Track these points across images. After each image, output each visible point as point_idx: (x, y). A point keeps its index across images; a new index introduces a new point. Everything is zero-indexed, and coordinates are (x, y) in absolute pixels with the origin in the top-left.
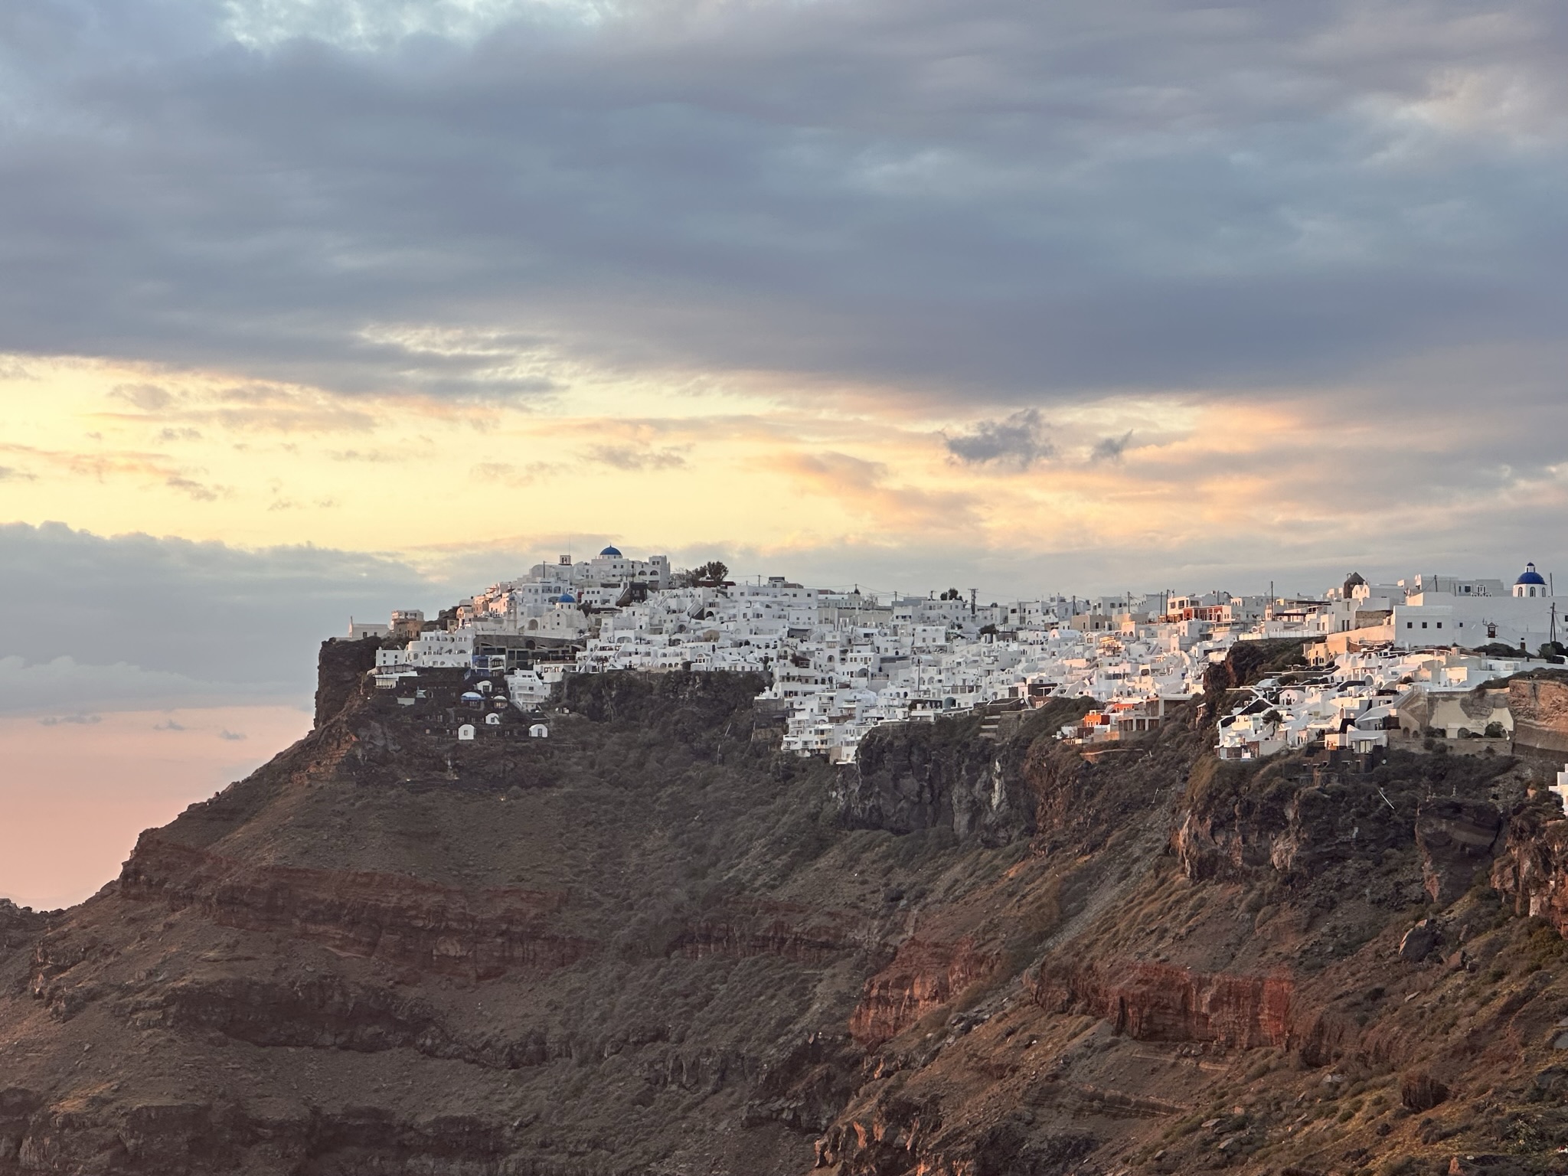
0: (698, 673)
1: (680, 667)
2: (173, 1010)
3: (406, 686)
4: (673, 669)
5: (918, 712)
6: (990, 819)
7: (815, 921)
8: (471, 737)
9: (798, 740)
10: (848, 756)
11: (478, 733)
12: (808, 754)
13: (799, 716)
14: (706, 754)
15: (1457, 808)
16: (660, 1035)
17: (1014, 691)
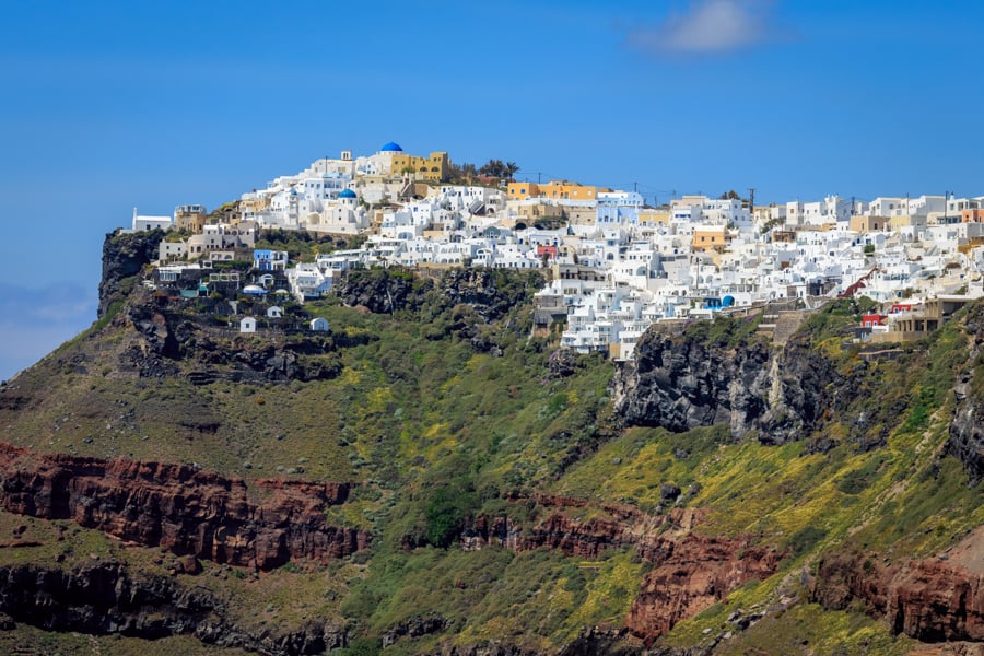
0: (479, 269)
1: (461, 264)
3: (189, 280)
4: (455, 265)
5: (698, 311)
6: (766, 417)
7: (594, 514)
8: (252, 329)
9: (579, 337)
10: (626, 352)
11: (260, 325)
12: (587, 351)
13: (578, 313)
14: (485, 349)
16: (438, 627)
17: (792, 292)
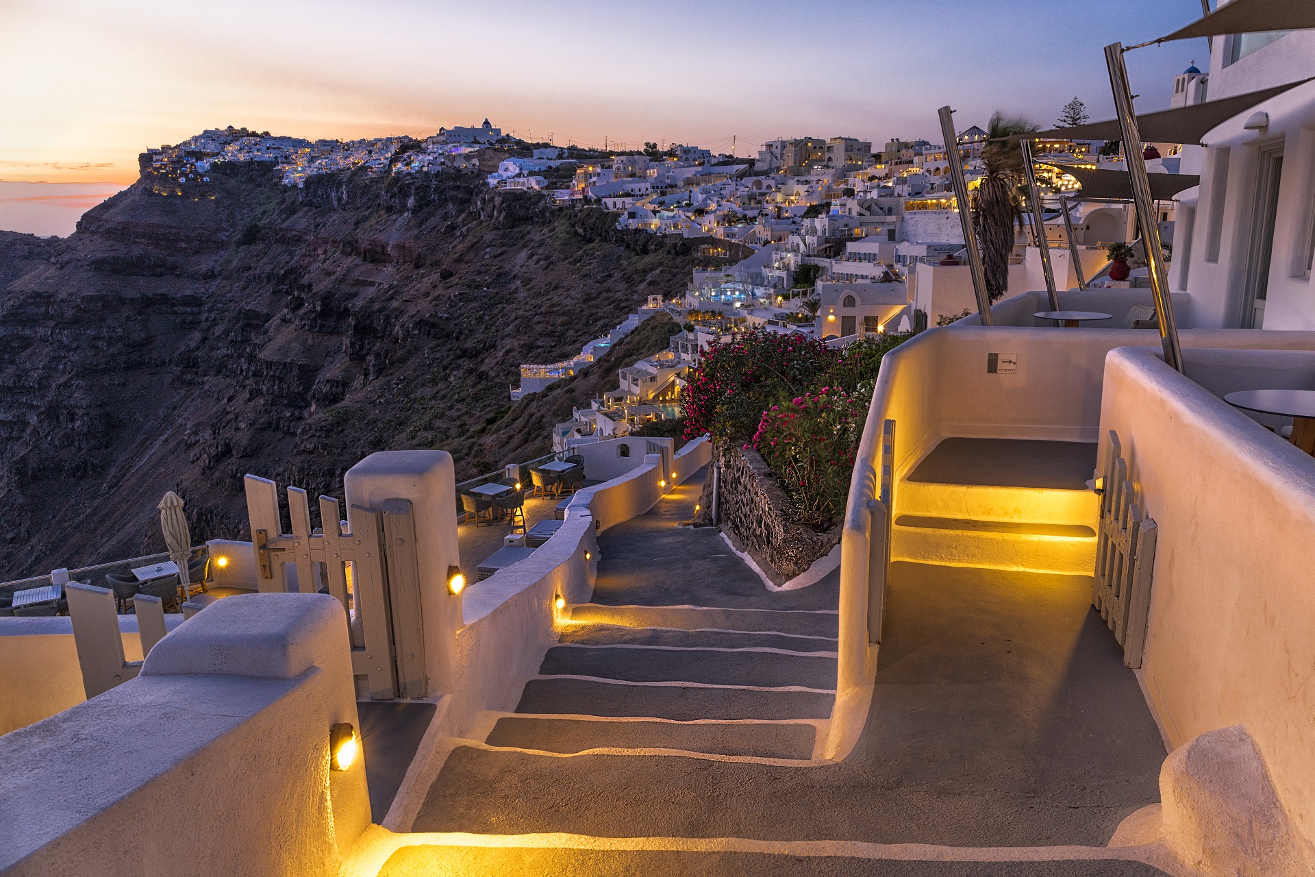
0: (257, 161)
1: (250, 160)
2: (93, 266)
3: (162, 167)
5: (321, 172)
6: (343, 202)
7: (294, 233)
8: (183, 181)
9: (287, 181)
10: (301, 186)
11: (187, 180)
14: (260, 186)
15: (459, 187)
17: (348, 165)
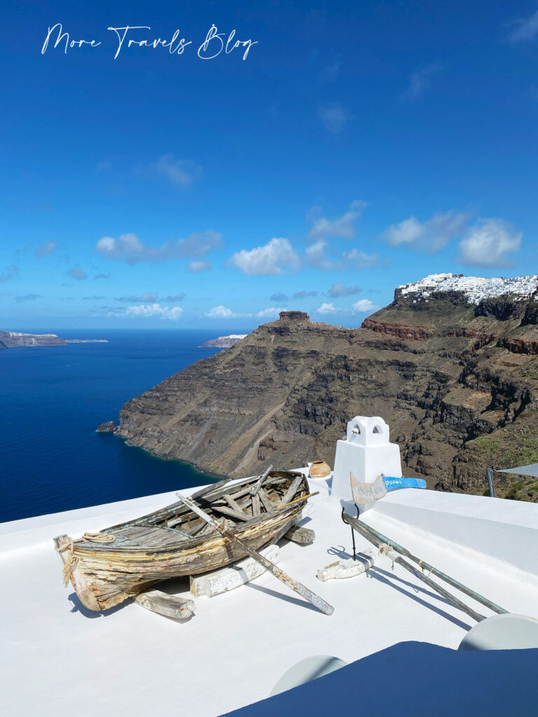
0: (454, 291)
3: (406, 295)
4: (450, 291)
5: (490, 297)
9: (469, 302)
10: (478, 304)
11: (417, 302)
12: (471, 304)
13: (470, 298)
14: (455, 304)
16: (444, 349)
